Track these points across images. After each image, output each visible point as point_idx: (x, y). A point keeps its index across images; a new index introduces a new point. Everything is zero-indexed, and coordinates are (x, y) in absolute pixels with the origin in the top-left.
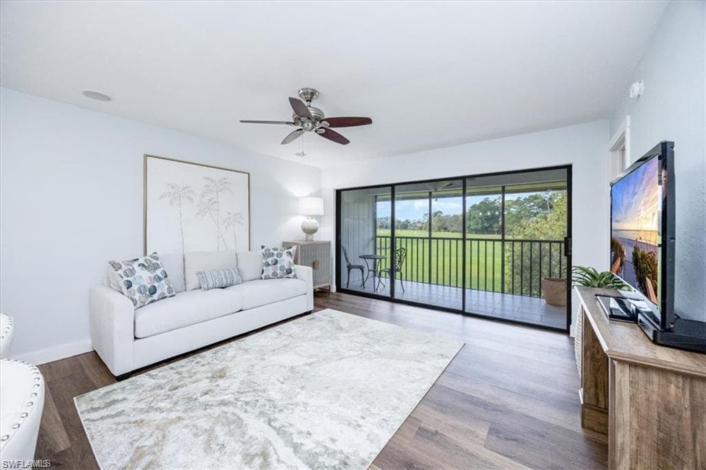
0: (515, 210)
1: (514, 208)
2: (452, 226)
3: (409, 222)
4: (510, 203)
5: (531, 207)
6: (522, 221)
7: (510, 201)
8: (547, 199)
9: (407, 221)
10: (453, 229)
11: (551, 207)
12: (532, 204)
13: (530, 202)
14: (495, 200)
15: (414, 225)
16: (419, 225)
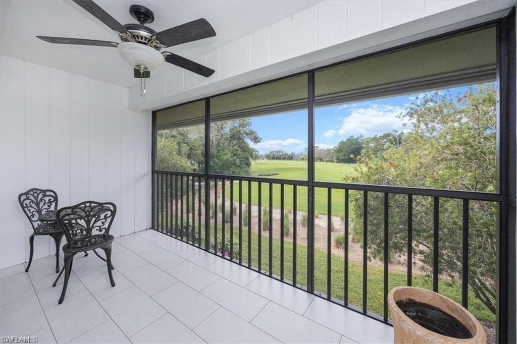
0: (373, 145)
1: (373, 144)
2: (326, 157)
3: (294, 155)
4: (369, 139)
5: (385, 142)
6: (378, 153)
7: (369, 138)
8: (396, 136)
9: (292, 153)
10: (327, 159)
11: (400, 143)
12: (386, 140)
13: (384, 139)
14: (358, 138)
15: (298, 157)
16: (301, 157)
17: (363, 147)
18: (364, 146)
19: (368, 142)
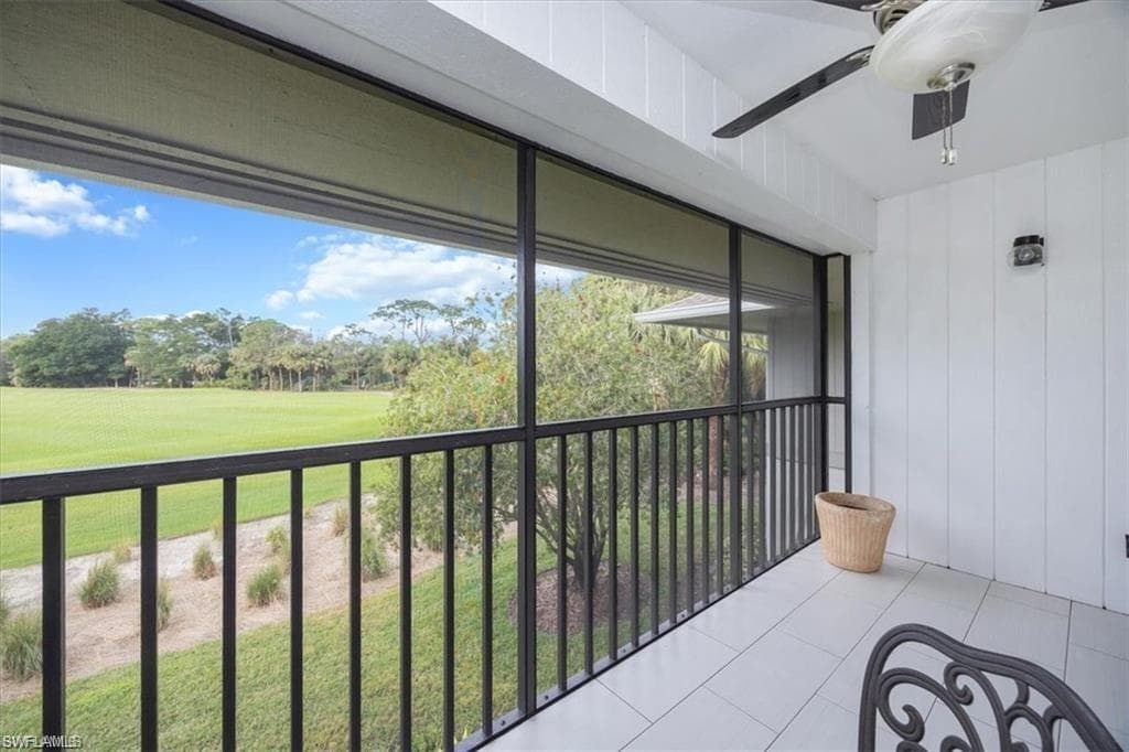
0: (164, 339)
4: (153, 324)
7: (152, 320)
8: (227, 324)
12: (200, 329)
13: (195, 326)
17: (132, 344)
18: (137, 339)
19: (150, 329)
